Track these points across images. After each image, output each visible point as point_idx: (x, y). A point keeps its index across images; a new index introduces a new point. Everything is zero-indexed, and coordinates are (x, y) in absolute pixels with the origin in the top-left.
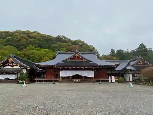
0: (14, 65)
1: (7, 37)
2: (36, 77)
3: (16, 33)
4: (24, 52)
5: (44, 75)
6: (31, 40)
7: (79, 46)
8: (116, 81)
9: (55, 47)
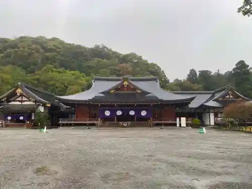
0: (24, 99)
1: (6, 50)
2: (60, 119)
3: (22, 42)
4: (37, 77)
5: (73, 115)
6: (48, 54)
7: (132, 64)
8: (187, 125)
9: (90, 67)
